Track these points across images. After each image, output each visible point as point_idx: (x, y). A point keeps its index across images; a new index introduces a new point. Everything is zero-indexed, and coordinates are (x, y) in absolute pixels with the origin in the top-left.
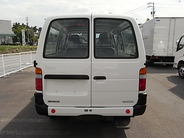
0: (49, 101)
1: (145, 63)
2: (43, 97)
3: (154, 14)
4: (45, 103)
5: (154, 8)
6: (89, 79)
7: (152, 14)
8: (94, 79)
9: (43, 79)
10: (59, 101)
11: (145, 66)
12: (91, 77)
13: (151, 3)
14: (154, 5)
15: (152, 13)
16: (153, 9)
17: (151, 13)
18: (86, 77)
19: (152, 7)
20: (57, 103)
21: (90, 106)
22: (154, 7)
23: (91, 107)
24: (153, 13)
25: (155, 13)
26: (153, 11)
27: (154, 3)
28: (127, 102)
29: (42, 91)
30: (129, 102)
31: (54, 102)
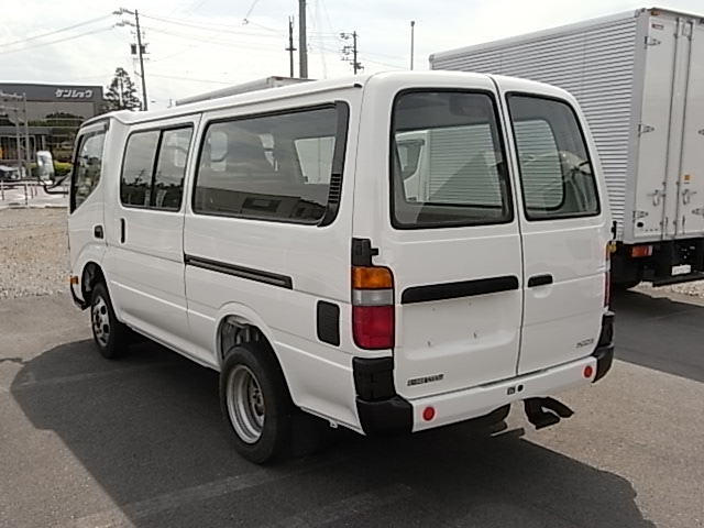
0: (413, 382)
1: (613, 225)
2: (395, 371)
3: (144, 52)
4: (398, 392)
5: (138, 31)
6: (517, 287)
7: (134, 51)
8: (530, 285)
9: (398, 305)
10: (441, 376)
11: (613, 234)
12: (523, 281)
13: (127, 11)
14: (137, 19)
15: (134, 48)
16: (139, 36)
17: (130, 50)
18: (509, 283)
19: (133, 25)
20: (437, 382)
22: (138, 26)
23: (518, 376)
24: (138, 50)
25: (146, 50)
26: (137, 43)
27: (137, 14)
29: (390, 351)
30: (587, 344)
31: (426, 381)
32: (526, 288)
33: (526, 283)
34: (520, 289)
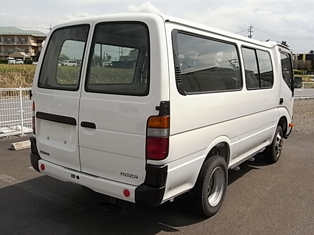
1: (159, 105)
2: (37, 145)
4: (39, 154)
9: (36, 118)
10: (49, 154)
11: (158, 112)
18: (71, 122)
21: (80, 170)
23: (81, 172)
28: (128, 176)
30: (130, 177)
31: (45, 153)
32: (80, 126)
33: (80, 124)
34: (77, 126)
